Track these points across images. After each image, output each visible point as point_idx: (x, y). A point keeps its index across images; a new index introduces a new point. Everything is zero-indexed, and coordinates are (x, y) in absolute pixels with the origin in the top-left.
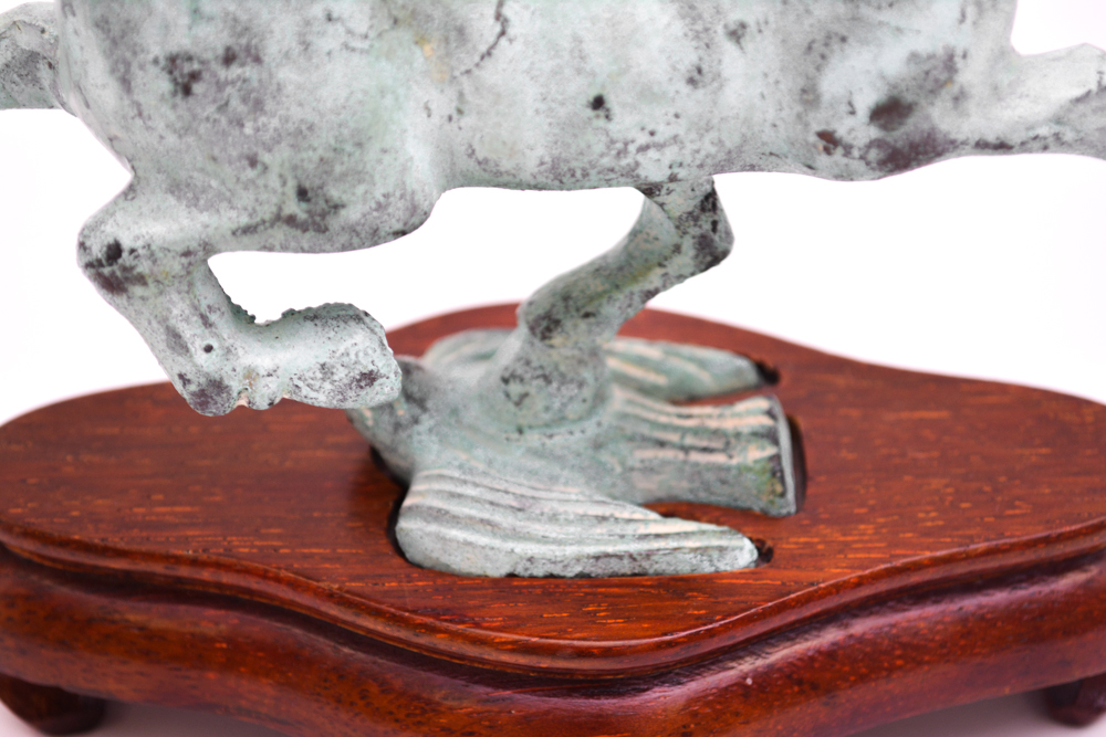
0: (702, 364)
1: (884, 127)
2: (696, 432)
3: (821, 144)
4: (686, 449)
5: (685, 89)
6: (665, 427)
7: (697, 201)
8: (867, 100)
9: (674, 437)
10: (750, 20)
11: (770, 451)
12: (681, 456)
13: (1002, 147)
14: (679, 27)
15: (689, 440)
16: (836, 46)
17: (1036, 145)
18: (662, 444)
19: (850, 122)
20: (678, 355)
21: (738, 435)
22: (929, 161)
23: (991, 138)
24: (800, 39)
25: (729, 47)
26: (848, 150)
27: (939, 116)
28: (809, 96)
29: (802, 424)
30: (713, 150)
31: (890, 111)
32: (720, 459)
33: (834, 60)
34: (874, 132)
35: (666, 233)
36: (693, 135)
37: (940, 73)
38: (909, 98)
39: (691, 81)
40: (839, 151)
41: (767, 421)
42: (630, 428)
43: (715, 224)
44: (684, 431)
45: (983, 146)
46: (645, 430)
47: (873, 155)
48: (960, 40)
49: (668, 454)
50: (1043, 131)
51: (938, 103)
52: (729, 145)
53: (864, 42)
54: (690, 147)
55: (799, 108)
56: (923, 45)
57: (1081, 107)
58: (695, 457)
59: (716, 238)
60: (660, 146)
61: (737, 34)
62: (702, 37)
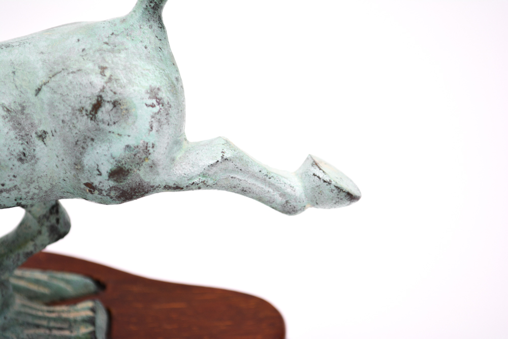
0: (68, 282)
1: (116, 181)
2: (55, 320)
3: (87, 189)
4: (50, 329)
5: (17, 163)
6: (40, 318)
7: (48, 209)
8: (106, 168)
9: (45, 323)
10: (48, 130)
11: (90, 329)
12: (47, 332)
13: (177, 188)
14: (12, 134)
15: (52, 324)
16: (89, 143)
17: (193, 187)
18: (38, 326)
19: (99, 178)
20: (56, 278)
21: (75, 321)
22: (142, 196)
23: (171, 184)
24: (72, 140)
25: (39, 143)
26: (100, 191)
27: (143, 175)
28: (78, 166)
30: (37, 191)
31: (118, 173)
32: (66, 333)
33: (89, 149)
34: (112, 183)
36: (24, 185)
38: (127, 167)
39: (20, 160)
40: (96, 192)
41: (90, 314)
42: (21, 319)
43: (58, 221)
44: (49, 319)
45: (167, 188)
46: (30, 320)
47: (113, 194)
48: (151, 139)
49: (41, 331)
50: (196, 180)
51: (142, 169)
52: (44, 189)
53: (103, 141)
54: (23, 191)
55: (73, 172)
56: (132, 142)
57: (214, 169)
58: (56, 333)
59: (59, 226)
60: (8, 191)
61: (42, 136)
62: (25, 138)
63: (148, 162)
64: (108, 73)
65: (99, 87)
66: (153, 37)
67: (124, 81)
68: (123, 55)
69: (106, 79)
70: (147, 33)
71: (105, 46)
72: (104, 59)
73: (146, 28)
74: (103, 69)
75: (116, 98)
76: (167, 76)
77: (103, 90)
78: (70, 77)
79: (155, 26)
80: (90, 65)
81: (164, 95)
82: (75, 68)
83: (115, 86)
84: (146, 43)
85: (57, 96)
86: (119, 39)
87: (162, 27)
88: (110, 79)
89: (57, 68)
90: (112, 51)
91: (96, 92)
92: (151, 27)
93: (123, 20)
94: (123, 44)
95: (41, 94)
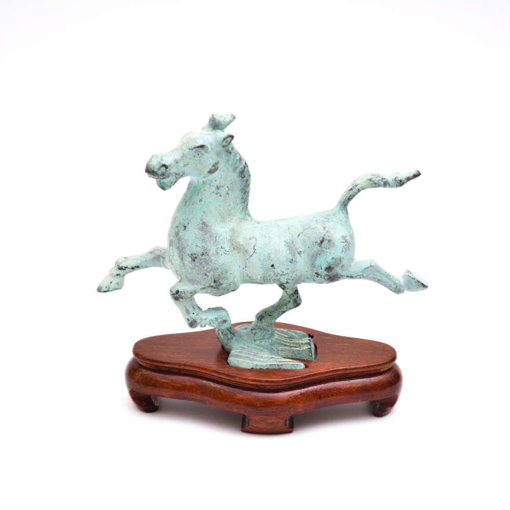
1: (328, 272)
2: (293, 343)
3: (316, 275)
4: (291, 347)
5: (289, 264)
6: (286, 342)
7: (294, 291)
8: (325, 266)
9: (289, 344)
10: (302, 251)
11: (309, 347)
12: (290, 348)
13: (352, 277)
14: (288, 252)
15: (291, 345)
16: (318, 256)
17: (358, 277)
18: (286, 345)
19: (321, 270)
21: (302, 344)
22: (337, 280)
23: (349, 275)
24: (312, 255)
25: (298, 255)
26: (321, 276)
27: (338, 270)
28: (313, 265)
29: (317, 345)
30: (295, 276)
31: (329, 269)
32: (298, 349)
33: (318, 258)
34: (326, 273)
35: (287, 298)
36: (291, 273)
37: (338, 261)
38: (332, 266)
39: (291, 262)
40: (319, 276)
41: (309, 341)
42: (278, 342)
43: (297, 297)
44: (291, 343)
45: (348, 277)
46: (282, 343)
47: (326, 277)
48: (342, 255)
49: (287, 348)
50: (359, 274)
51: (338, 267)
52: (298, 276)
53: (323, 255)
54: (290, 275)
55: (311, 268)
56: (335, 256)
57: (367, 270)
58: (293, 348)
59: (298, 300)
60: (285, 275)
61: (300, 253)
62: (293, 254)
63: (341, 265)
64: (326, 229)
65: (323, 234)
66: (344, 217)
67: (332, 232)
68: (332, 223)
69: (326, 231)
70: (342, 215)
71: (325, 220)
72: (324, 224)
73: (341, 213)
74: (324, 228)
75: (330, 238)
76: (349, 232)
77: (325, 235)
78: (312, 230)
79: (345, 213)
80: (319, 226)
81: (348, 238)
82: (314, 227)
83: (329, 234)
84: (341, 219)
85: (306, 238)
86: (331, 217)
87: (347, 213)
88: (327, 231)
89: (306, 227)
90: (328, 221)
91: (322, 236)
92: (343, 213)
93: (332, 210)
94: (332, 219)
95: (300, 237)
